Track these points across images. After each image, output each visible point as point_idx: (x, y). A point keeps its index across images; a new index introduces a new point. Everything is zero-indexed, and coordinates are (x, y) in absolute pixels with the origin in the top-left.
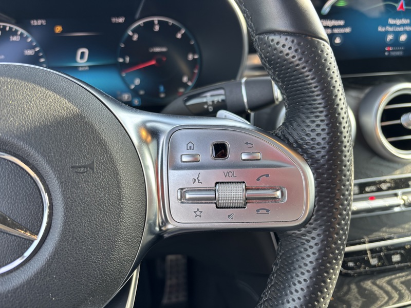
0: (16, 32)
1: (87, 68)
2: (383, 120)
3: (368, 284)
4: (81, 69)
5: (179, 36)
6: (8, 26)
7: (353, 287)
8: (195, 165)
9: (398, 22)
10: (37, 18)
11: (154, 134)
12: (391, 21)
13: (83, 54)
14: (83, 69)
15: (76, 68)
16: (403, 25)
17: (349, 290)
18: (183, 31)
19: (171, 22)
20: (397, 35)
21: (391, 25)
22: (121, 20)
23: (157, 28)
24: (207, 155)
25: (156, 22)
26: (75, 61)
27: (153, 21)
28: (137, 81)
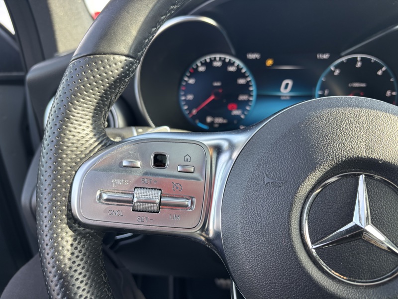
0: (233, 64)
1: (288, 98)
4: (282, 98)
5: (380, 73)
6: (228, 58)
13: (287, 85)
14: (284, 98)
15: (279, 97)
18: (384, 69)
19: (373, 59)
22: (326, 56)
23: (359, 65)
25: (359, 59)
26: (279, 91)
27: (357, 58)
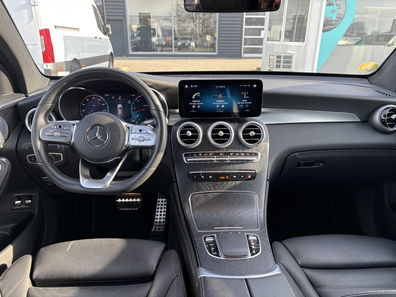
0: (100, 98)
2: (212, 133)
3: (200, 184)
6: (97, 96)
7: (195, 184)
8: (136, 133)
9: (220, 101)
10: (107, 94)
11: (128, 128)
12: (217, 101)
16: (222, 102)
17: (193, 185)
20: (221, 105)
21: (218, 102)
24: (138, 132)
28: (138, 116)
